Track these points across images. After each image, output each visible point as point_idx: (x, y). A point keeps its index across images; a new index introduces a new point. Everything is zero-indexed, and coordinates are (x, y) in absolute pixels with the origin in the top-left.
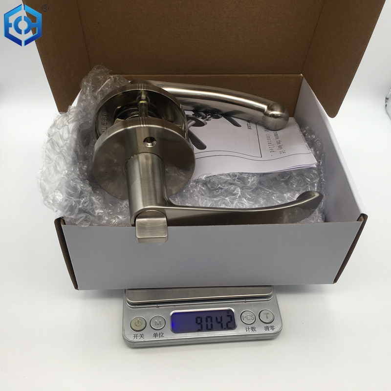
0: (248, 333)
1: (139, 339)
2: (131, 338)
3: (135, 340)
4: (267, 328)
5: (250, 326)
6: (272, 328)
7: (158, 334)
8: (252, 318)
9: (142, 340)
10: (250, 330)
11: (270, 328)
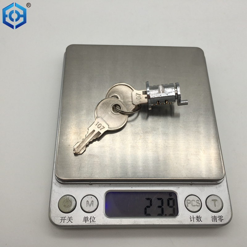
0: (192, 223)
1: (66, 223)
2: (58, 222)
3: (62, 224)
4: (214, 218)
5: (195, 215)
6: (221, 218)
7: (89, 219)
8: (198, 205)
9: (70, 224)
10: (195, 220)
11: (218, 219)
